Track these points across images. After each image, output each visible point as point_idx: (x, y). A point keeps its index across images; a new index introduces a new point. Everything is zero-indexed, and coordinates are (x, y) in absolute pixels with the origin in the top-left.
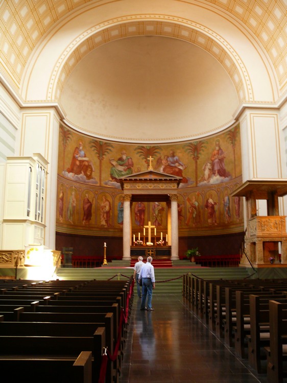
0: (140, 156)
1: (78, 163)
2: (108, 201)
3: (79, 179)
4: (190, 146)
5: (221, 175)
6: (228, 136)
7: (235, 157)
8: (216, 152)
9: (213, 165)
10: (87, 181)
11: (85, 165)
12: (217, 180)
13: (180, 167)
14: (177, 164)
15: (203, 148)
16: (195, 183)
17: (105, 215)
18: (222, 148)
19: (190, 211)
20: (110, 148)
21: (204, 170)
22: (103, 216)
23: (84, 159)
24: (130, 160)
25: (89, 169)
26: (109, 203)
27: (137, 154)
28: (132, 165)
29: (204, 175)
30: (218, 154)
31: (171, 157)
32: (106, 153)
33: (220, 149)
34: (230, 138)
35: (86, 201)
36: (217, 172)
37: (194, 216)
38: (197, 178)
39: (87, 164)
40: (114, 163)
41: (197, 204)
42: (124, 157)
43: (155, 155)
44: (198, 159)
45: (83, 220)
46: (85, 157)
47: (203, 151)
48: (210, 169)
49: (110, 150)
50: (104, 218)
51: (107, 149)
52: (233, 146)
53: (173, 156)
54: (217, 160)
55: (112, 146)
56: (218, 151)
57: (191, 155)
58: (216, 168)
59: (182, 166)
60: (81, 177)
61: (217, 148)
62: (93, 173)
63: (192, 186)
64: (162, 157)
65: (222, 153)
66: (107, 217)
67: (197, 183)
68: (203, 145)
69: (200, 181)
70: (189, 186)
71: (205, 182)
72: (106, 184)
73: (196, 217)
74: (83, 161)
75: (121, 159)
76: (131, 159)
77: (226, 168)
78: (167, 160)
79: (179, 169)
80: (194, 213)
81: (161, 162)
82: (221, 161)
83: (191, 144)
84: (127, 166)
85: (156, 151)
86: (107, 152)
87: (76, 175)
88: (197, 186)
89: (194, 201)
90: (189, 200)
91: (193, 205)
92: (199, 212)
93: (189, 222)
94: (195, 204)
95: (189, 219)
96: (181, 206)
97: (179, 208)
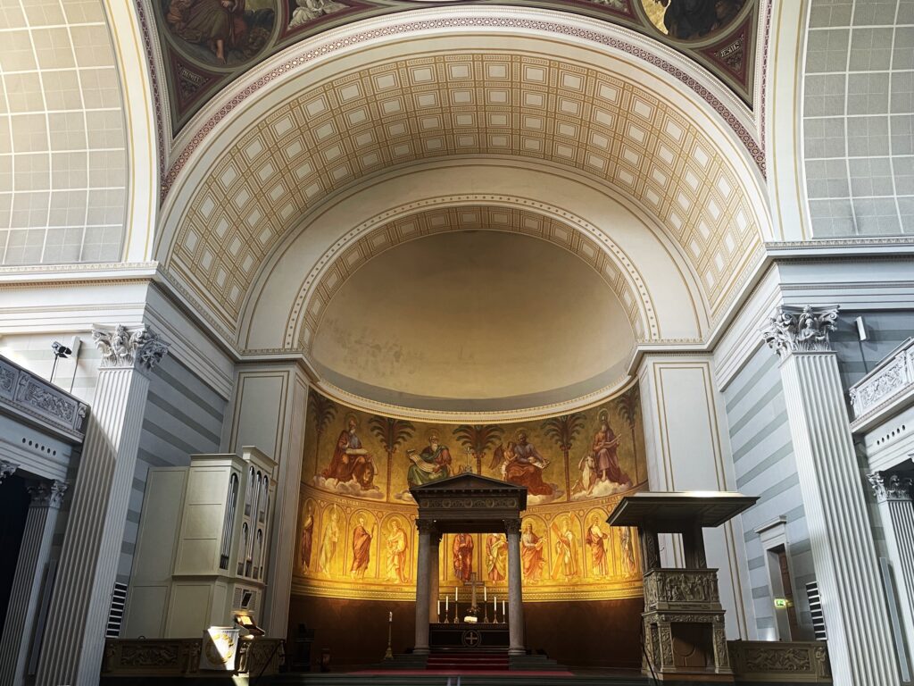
0: (463, 444)
1: (345, 459)
2: (403, 530)
3: (347, 489)
4: (554, 424)
5: (612, 481)
6: (621, 405)
7: (634, 445)
8: (601, 435)
9: (597, 459)
10: (362, 492)
11: (358, 463)
12: (606, 489)
13: (538, 464)
14: (531, 458)
15: (577, 428)
16: (565, 495)
17: (396, 558)
18: (611, 428)
19: (559, 549)
20: (408, 430)
21: (582, 469)
22: (393, 560)
23: (358, 451)
24: (445, 451)
25: (367, 471)
26: (405, 534)
27: (458, 440)
28: (450, 461)
29: (581, 479)
30: (605, 437)
31: (520, 445)
32: (400, 440)
33: (608, 429)
34: (624, 407)
35: (359, 531)
36: (604, 472)
37: (567, 559)
38: (568, 486)
39: (363, 460)
40: (416, 458)
41: (570, 537)
42: (435, 447)
43: (492, 442)
44: (569, 448)
45: (352, 570)
46: (360, 447)
47: (579, 433)
48: (591, 468)
49: (408, 434)
50: (394, 565)
51: (402, 432)
52: (630, 423)
53: (524, 443)
54: (604, 451)
55: (412, 428)
56: (605, 432)
57: (557, 441)
58: (603, 466)
59: (541, 462)
60: (350, 486)
61: (603, 428)
62: (375, 477)
63: (559, 500)
64: (505, 445)
65: (613, 437)
66: (400, 561)
67: (569, 495)
68: (577, 422)
69: (575, 491)
70: (555, 501)
71: (584, 492)
72: (400, 498)
73: (570, 563)
74: (357, 456)
75: (428, 450)
76: (448, 449)
77: (620, 465)
78: (513, 450)
79: (536, 467)
80: (565, 554)
81: (503, 456)
82: (611, 452)
83: (555, 419)
84: (439, 463)
85: (492, 434)
86: (403, 438)
87: (340, 483)
88: (569, 501)
89: (565, 530)
90: (556, 528)
91: (563, 539)
92: (576, 553)
93: (556, 573)
94: (567, 537)
95: (557, 566)
96: (541, 541)
97: (536, 545)
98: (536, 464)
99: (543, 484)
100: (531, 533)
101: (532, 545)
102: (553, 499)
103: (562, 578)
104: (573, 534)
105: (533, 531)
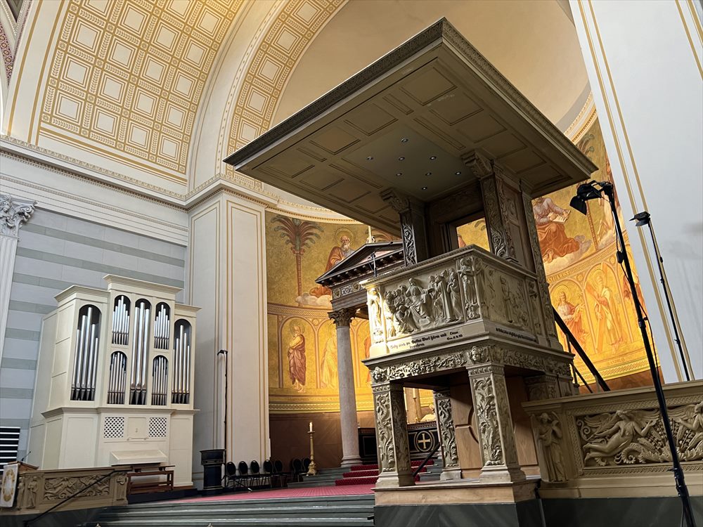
13: (559, 219)
14: (550, 215)
16: (593, 244)
19: (599, 314)
21: (602, 205)
29: (604, 216)
37: (609, 325)
38: (594, 232)
59: (561, 215)
63: (588, 253)
67: (596, 243)
69: (601, 235)
70: (584, 256)
71: (610, 232)
73: (613, 328)
79: (556, 223)
80: (606, 318)
88: (598, 250)
89: (600, 287)
90: (590, 289)
91: (600, 299)
92: (617, 314)
93: (601, 344)
94: (604, 296)
95: (601, 336)
96: (578, 309)
97: (574, 316)
98: (556, 220)
99: (567, 240)
100: (566, 302)
101: (569, 316)
102: (581, 254)
103: (608, 350)
104: (610, 290)
105: (568, 300)
